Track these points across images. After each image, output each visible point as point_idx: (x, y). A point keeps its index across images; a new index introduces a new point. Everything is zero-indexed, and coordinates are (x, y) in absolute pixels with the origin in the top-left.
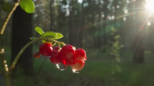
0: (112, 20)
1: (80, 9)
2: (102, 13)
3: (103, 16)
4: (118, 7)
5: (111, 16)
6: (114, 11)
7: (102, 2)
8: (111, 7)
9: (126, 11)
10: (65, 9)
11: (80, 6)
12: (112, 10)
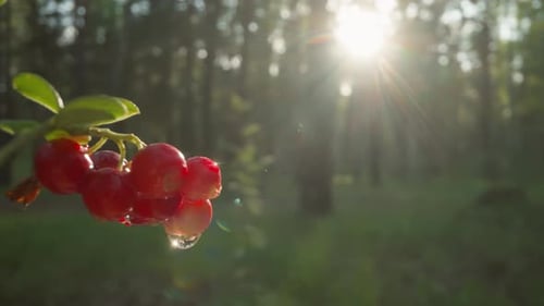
0: (230, 71)
1: (120, 23)
2: (200, 43)
3: (202, 54)
4: (253, 27)
5: (231, 56)
6: (240, 40)
7: (200, 4)
8: (232, 24)
9: (279, 45)
10: (57, 15)
11: (119, 11)
12: (233, 35)
